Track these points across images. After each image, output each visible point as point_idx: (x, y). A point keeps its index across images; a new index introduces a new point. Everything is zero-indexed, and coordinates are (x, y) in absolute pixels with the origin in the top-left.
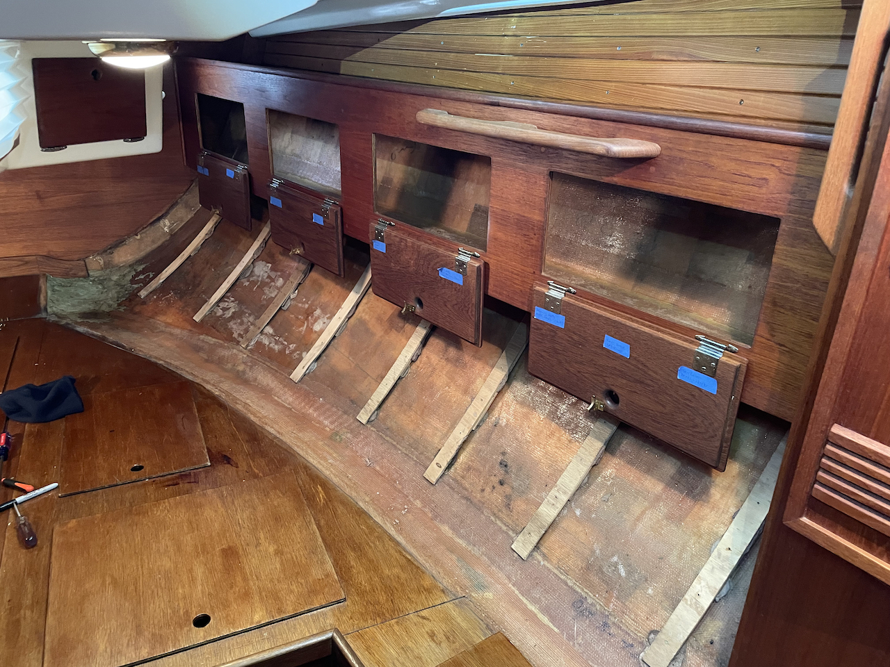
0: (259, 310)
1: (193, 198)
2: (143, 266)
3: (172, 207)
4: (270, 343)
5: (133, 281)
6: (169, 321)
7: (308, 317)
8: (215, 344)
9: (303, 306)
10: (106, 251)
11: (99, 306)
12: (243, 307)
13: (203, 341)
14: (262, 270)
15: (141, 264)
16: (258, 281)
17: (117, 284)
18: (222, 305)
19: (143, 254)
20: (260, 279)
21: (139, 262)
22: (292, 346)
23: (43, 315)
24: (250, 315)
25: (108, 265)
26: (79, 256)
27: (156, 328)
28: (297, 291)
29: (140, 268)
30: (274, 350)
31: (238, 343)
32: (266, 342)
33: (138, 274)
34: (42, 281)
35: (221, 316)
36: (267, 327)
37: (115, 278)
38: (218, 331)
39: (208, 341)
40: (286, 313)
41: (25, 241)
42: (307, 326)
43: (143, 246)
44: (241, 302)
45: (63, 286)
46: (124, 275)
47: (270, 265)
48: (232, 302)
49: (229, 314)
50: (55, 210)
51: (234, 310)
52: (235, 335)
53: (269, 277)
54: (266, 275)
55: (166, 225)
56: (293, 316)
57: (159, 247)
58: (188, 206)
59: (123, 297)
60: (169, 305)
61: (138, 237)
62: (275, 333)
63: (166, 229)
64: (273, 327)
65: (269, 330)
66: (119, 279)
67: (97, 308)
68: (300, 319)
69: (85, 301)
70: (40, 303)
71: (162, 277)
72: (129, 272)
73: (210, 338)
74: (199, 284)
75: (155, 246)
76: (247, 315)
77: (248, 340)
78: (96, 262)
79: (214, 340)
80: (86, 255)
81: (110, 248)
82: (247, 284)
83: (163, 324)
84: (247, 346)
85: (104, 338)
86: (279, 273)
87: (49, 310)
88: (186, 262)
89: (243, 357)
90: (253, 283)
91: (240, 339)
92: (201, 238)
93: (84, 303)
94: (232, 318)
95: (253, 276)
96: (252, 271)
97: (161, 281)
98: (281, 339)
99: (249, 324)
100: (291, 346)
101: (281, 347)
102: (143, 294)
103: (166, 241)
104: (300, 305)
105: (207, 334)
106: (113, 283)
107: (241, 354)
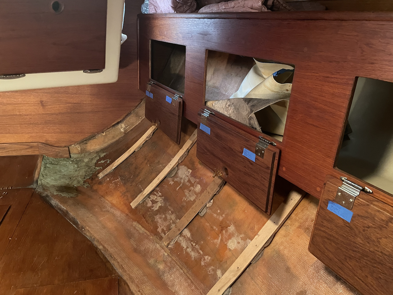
0: (180, 211)
1: (142, 111)
2: (104, 154)
3: (127, 116)
4: (187, 247)
5: (96, 164)
6: (114, 202)
7: (222, 230)
8: (143, 234)
9: (218, 217)
10: (83, 142)
11: (72, 181)
12: (168, 204)
13: (135, 228)
14: (184, 173)
15: (104, 153)
16: (181, 182)
17: (87, 165)
18: (152, 197)
19: (106, 145)
20: (182, 181)
21: (103, 150)
22: (208, 258)
23: (34, 186)
24: (172, 213)
25: (83, 151)
26: (65, 144)
27: (105, 207)
28: (212, 201)
29: (102, 155)
30: (190, 256)
31: (161, 238)
32: (184, 244)
33: (100, 159)
34: (39, 160)
35: (150, 208)
36: (185, 230)
37: (86, 160)
38: (147, 221)
39: (138, 229)
40: (203, 220)
41: (31, 133)
42: (222, 240)
43: (106, 140)
44: (166, 199)
45: (53, 164)
46: (92, 159)
47: (191, 171)
48: (160, 196)
49: (156, 207)
50: (52, 114)
51: (160, 205)
52: (159, 230)
53: (189, 181)
54: (187, 179)
55: (122, 127)
56: (208, 224)
57: (117, 141)
58: (137, 116)
59: (88, 175)
60: (116, 188)
61: (104, 134)
62: (192, 238)
63: (122, 130)
64: (191, 231)
65: (187, 233)
66: (89, 161)
67: (70, 183)
68: (214, 230)
69: (64, 176)
70: (34, 177)
71: (115, 165)
72: (96, 157)
73: (140, 226)
74: (138, 175)
75: (114, 140)
76: (170, 212)
77: (169, 238)
78: (75, 149)
79: (143, 229)
80: (70, 144)
81: (86, 140)
82: (172, 183)
83: (110, 204)
84: (168, 244)
85: (66, 214)
86: (198, 180)
87: (39, 182)
88: (132, 155)
89: (164, 255)
90: (177, 184)
91: (163, 235)
92: (143, 140)
93: (63, 178)
94: (158, 212)
95: (177, 177)
96: (176, 173)
97: (114, 168)
98: (197, 247)
99: (171, 221)
100: (206, 257)
101: (197, 255)
102: (101, 175)
103: (121, 137)
104: (215, 215)
105: (138, 222)
106: (84, 164)
107: (163, 251)
